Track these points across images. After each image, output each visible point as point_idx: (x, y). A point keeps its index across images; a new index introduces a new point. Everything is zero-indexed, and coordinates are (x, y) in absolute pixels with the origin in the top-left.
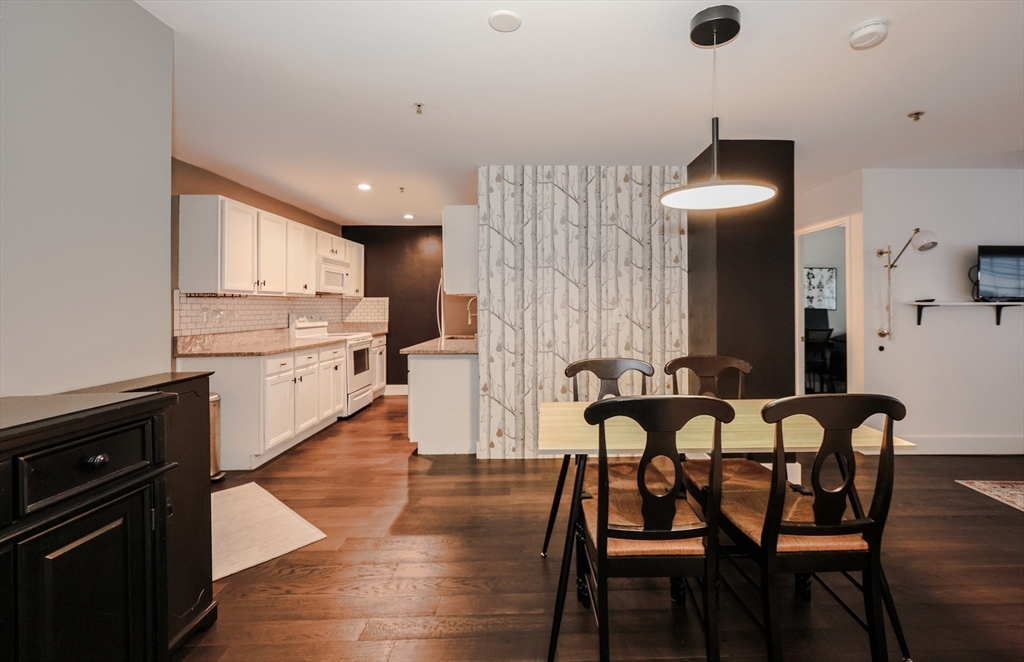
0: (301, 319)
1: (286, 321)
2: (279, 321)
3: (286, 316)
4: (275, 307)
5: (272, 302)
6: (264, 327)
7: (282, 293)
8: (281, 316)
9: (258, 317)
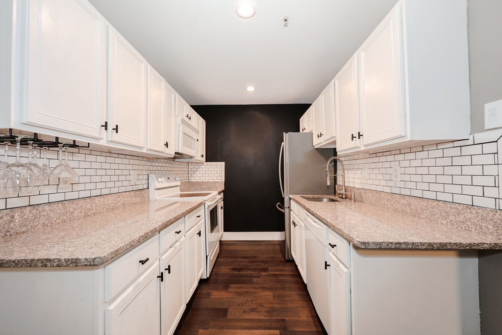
0: (160, 180)
1: (145, 182)
2: (139, 182)
3: (146, 177)
4: (135, 167)
5: (132, 162)
6: (122, 190)
7: (141, 148)
8: (141, 177)
9: (115, 178)
